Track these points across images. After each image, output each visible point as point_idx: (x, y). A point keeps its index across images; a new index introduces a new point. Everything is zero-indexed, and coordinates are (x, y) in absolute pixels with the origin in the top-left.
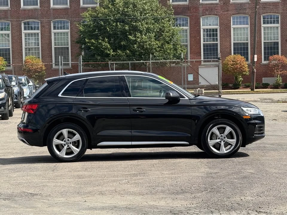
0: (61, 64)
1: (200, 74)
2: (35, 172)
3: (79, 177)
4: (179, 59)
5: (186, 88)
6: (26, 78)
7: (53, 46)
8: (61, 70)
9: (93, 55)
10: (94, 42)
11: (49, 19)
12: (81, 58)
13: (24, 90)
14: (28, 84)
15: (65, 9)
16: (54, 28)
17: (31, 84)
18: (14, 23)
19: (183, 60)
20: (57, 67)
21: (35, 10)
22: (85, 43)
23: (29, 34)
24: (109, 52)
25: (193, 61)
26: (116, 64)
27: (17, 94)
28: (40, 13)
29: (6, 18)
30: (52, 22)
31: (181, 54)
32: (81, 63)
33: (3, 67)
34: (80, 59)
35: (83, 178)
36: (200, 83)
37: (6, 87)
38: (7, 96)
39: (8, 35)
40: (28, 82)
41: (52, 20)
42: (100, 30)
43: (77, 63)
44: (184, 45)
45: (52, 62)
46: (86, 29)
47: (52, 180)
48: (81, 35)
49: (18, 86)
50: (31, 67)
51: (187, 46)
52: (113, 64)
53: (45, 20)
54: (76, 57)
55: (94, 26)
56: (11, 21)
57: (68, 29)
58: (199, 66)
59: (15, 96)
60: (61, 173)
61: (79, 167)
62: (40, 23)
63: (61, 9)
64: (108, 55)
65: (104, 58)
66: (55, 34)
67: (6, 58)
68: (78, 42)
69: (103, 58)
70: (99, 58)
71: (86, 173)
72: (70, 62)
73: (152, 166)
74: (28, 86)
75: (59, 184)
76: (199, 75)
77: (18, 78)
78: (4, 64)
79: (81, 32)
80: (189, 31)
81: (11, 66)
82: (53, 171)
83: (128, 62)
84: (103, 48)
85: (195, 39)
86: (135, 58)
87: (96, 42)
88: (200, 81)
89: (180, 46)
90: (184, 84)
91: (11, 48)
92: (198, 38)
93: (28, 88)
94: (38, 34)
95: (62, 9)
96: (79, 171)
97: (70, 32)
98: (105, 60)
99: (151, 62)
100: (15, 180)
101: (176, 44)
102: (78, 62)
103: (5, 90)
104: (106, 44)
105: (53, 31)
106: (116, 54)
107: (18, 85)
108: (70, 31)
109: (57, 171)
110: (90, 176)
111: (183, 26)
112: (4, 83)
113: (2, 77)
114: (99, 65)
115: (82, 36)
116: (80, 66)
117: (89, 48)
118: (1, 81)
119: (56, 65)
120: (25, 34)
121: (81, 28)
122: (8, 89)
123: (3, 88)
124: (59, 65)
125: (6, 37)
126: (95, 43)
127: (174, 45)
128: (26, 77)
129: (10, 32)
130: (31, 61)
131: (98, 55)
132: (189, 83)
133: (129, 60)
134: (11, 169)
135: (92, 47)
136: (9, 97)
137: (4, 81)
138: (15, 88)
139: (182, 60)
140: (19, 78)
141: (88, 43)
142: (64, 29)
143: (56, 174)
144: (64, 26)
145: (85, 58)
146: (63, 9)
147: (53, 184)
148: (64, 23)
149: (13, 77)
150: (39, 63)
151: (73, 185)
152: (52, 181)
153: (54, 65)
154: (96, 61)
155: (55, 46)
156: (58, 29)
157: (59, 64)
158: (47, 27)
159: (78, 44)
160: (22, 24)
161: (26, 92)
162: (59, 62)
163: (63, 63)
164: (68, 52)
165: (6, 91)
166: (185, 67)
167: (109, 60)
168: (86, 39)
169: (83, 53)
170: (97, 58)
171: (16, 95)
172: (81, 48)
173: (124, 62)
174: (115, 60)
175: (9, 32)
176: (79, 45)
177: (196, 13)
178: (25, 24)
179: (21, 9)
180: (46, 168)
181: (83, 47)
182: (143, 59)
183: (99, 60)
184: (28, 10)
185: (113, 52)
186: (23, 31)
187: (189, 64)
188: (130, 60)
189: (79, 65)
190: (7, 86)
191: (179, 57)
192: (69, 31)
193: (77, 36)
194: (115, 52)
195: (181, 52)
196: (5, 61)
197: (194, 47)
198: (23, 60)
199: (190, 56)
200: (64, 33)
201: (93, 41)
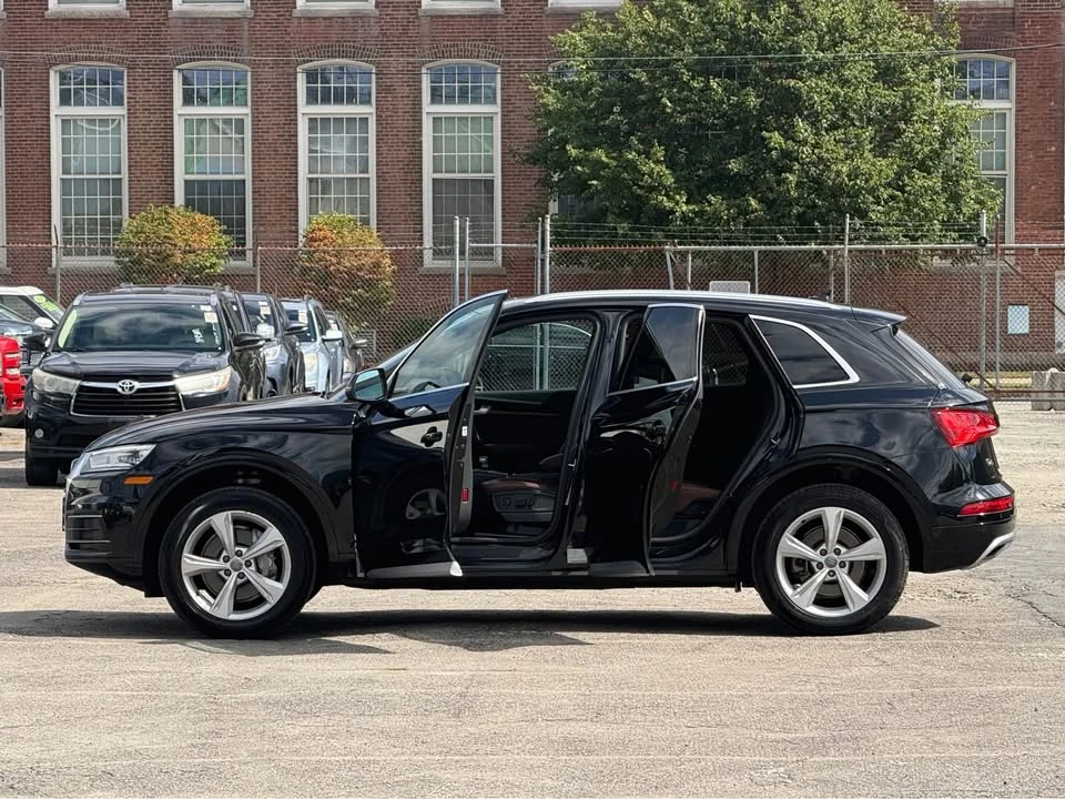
0: (462, 253)
1: (1058, 304)
2: (379, 720)
3: (574, 746)
4: (967, 238)
5: (998, 366)
6: (316, 308)
7: (428, 175)
8: (462, 275)
9: (600, 216)
10: (604, 159)
11: (411, 59)
12: (548, 227)
13: (307, 361)
14: (322, 333)
15: (481, 16)
16: (436, 97)
17: (334, 333)
18: (268, 74)
19: (986, 241)
20: (443, 264)
21: (354, 18)
22: (564, 164)
23: (325, 121)
24: (668, 204)
25: (1033, 249)
26: (696, 254)
27: (278, 378)
28: (375, 31)
29: (231, 48)
30: (424, 70)
31: (977, 216)
32: (548, 248)
33: (214, 260)
34: (543, 232)
35: (590, 752)
36: (1060, 345)
37: (236, 345)
38: (241, 384)
39: (240, 123)
40: (325, 327)
41: (424, 63)
42: (630, 108)
43: (527, 249)
44: (992, 180)
45: (421, 244)
46: (570, 105)
47: (457, 758)
48: (546, 129)
49: (283, 341)
50: (334, 260)
51: (1002, 183)
52: (684, 255)
53: (396, 61)
54: (523, 219)
55: (606, 92)
56: (252, 64)
57: (491, 100)
58: (1057, 273)
59: (268, 383)
60: (491, 726)
61: (565, 701)
62: (374, 76)
63: (463, 16)
64: (663, 217)
65: (644, 229)
66: (436, 120)
67: (228, 222)
68: (533, 159)
69: (638, 230)
70: (623, 227)
71: (599, 729)
72: (498, 244)
73: (886, 706)
74: (324, 341)
75: (489, 776)
76: (1057, 312)
77: (281, 306)
78: (218, 244)
79: (548, 114)
80: (1013, 117)
81: (249, 255)
82: (457, 716)
83: (747, 248)
84: (641, 187)
85: (1040, 153)
86: (781, 232)
87: (613, 158)
88: (1058, 339)
89: (971, 181)
90: (991, 346)
91: (248, 177)
92: (1053, 149)
93: (321, 350)
94: (364, 121)
95: (469, 16)
96: (568, 720)
97: (500, 115)
98: (650, 236)
99: (850, 251)
100: (297, 752)
101: (957, 175)
102: (536, 242)
103: (232, 357)
104: (655, 168)
105: (429, 108)
106: (700, 214)
107: (283, 338)
108: (502, 111)
109: (476, 715)
110: (621, 745)
111: (989, 95)
112: (229, 326)
113: (220, 301)
114: (624, 259)
115: (550, 131)
116: (543, 260)
117: (581, 184)
118: (216, 321)
119: (437, 253)
120: (312, 121)
121: (549, 100)
122: (245, 357)
123: (223, 351)
124: (454, 254)
125: (228, 131)
126: (606, 166)
127: (946, 178)
128: (313, 303)
129: (247, 110)
130: (333, 236)
131: (623, 215)
132: (1012, 342)
133: (756, 240)
134: (277, 703)
135: (594, 182)
136: (249, 389)
137: (227, 318)
138: (268, 350)
139: (982, 242)
140: (288, 306)
141: (578, 161)
142: (476, 100)
143: (472, 730)
144: (474, 88)
145: (563, 227)
146: (475, 17)
147: (464, 776)
148: (476, 75)
149: (260, 303)
150: (368, 246)
151: (549, 783)
152: (457, 761)
153: (428, 256)
154: (612, 243)
155: (434, 172)
156: (450, 99)
157: (451, 253)
158: (406, 90)
159: (536, 169)
160: (299, 76)
161: (316, 368)
162: (453, 243)
163: (471, 248)
164: (491, 200)
165: (233, 361)
166: (994, 275)
167: (666, 237)
168: (568, 147)
169: (554, 207)
170: (615, 228)
171: (272, 381)
172: (545, 182)
173: (733, 248)
174: (692, 237)
175: (244, 111)
176: (537, 171)
177: (1048, 41)
178: (311, 76)
179: (296, 13)
180: (427, 701)
181: (556, 178)
182: (817, 238)
183: (625, 236)
184: (325, 18)
185: (687, 203)
186: (305, 110)
187: (1012, 260)
188: (761, 238)
189: (540, 256)
190: (238, 341)
191: (971, 230)
192: (496, 109)
193: (528, 130)
194: (695, 203)
195: (977, 206)
196: (225, 232)
197: (1033, 187)
198: (301, 231)
199: (1017, 229)
200: (476, 119)
201: (600, 154)
